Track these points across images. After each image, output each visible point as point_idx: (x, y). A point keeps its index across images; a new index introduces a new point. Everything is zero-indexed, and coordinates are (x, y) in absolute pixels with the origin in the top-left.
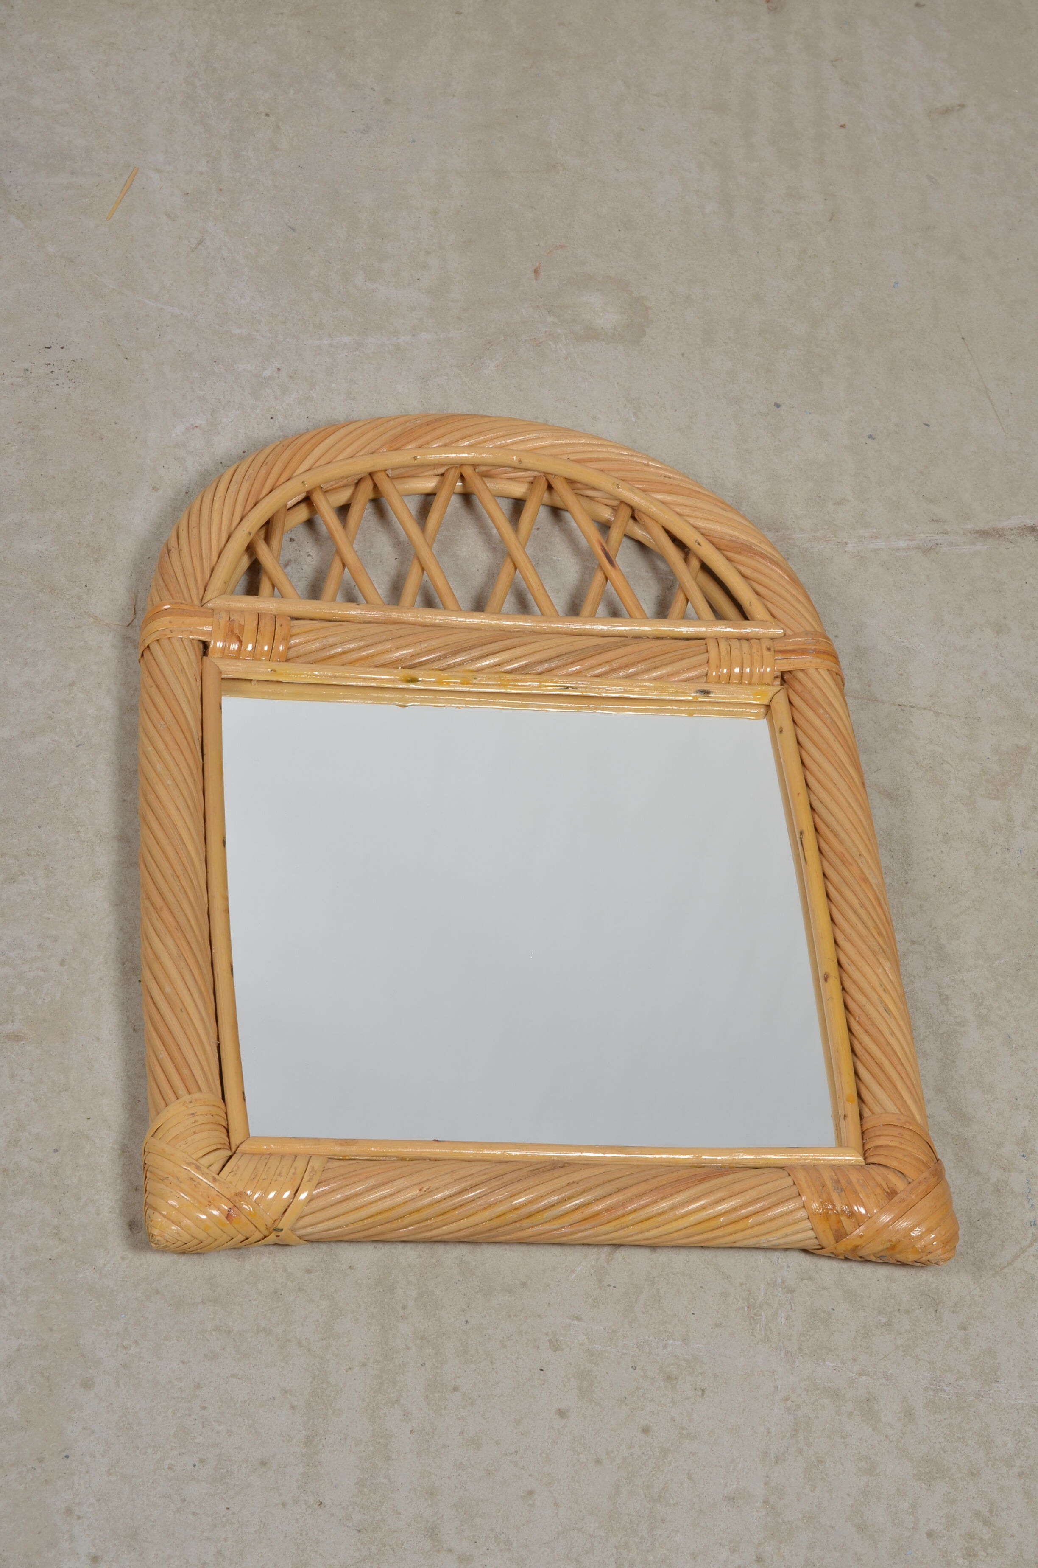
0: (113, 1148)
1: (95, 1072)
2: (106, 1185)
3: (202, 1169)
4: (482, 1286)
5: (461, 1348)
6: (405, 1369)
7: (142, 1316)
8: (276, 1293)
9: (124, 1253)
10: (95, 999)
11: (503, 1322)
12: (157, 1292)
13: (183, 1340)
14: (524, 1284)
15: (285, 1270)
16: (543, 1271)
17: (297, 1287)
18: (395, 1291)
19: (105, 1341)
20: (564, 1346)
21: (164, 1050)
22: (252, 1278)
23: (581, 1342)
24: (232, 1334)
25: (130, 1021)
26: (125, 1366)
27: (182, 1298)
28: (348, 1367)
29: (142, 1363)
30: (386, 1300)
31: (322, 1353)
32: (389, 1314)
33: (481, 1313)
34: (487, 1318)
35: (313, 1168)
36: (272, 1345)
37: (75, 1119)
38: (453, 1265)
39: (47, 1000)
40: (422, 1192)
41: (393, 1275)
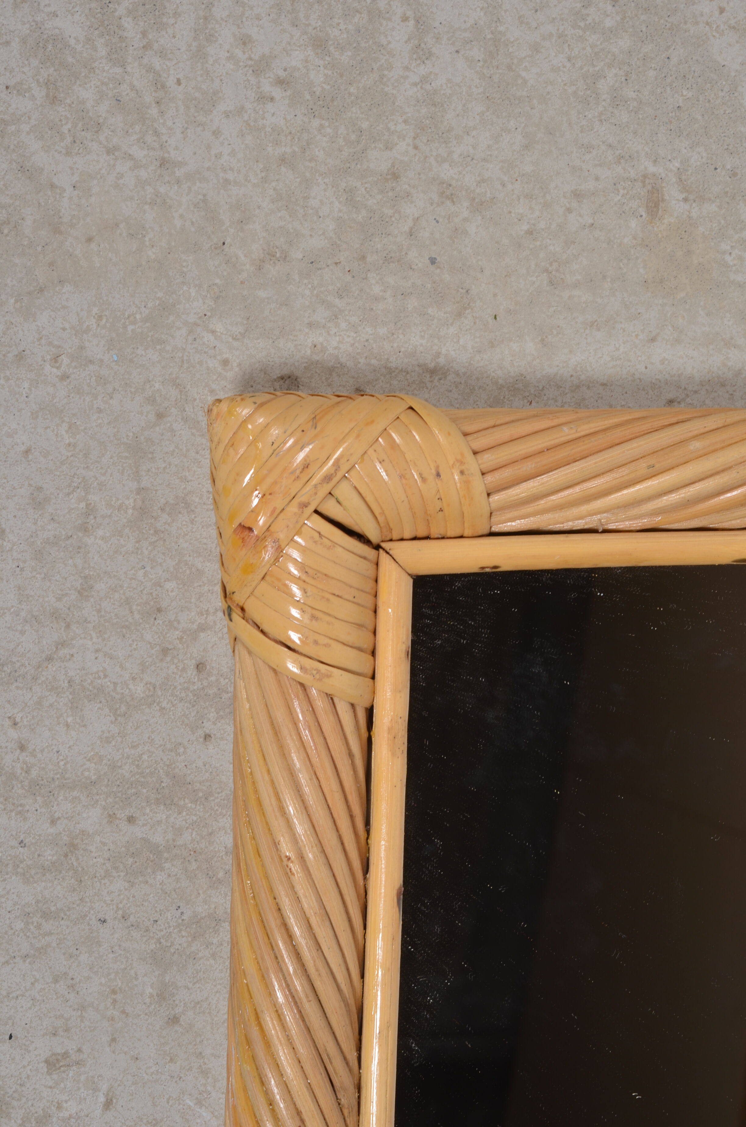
0: (438, 355)
1: (587, 332)
2: (367, 340)
3: (325, 485)
4: (172, 950)
5: (53, 909)
6: (13, 814)
7: (114, 389)
8: (159, 610)
9: (235, 364)
10: (732, 338)
11: (103, 981)
12: (160, 416)
13: (70, 454)
14: (174, 1020)
15: (202, 628)
16: (201, 1053)
17: (170, 647)
18: (162, 807)
19: (67, 326)
20: (55, 1076)
21: (579, 435)
22: (188, 572)
23: (65, 1105)
24: (80, 534)
25: (687, 396)
26: (20, 357)
27: (150, 456)
28: (18, 720)
29: (26, 385)
30: (145, 791)
31: (43, 679)
32: (120, 795)
33: (120, 946)
34: (111, 955)
35: (329, 676)
36: (59, 599)
37: (495, 295)
38: (213, 906)
39: (728, 259)
40: (285, 860)
41: (193, 806)
